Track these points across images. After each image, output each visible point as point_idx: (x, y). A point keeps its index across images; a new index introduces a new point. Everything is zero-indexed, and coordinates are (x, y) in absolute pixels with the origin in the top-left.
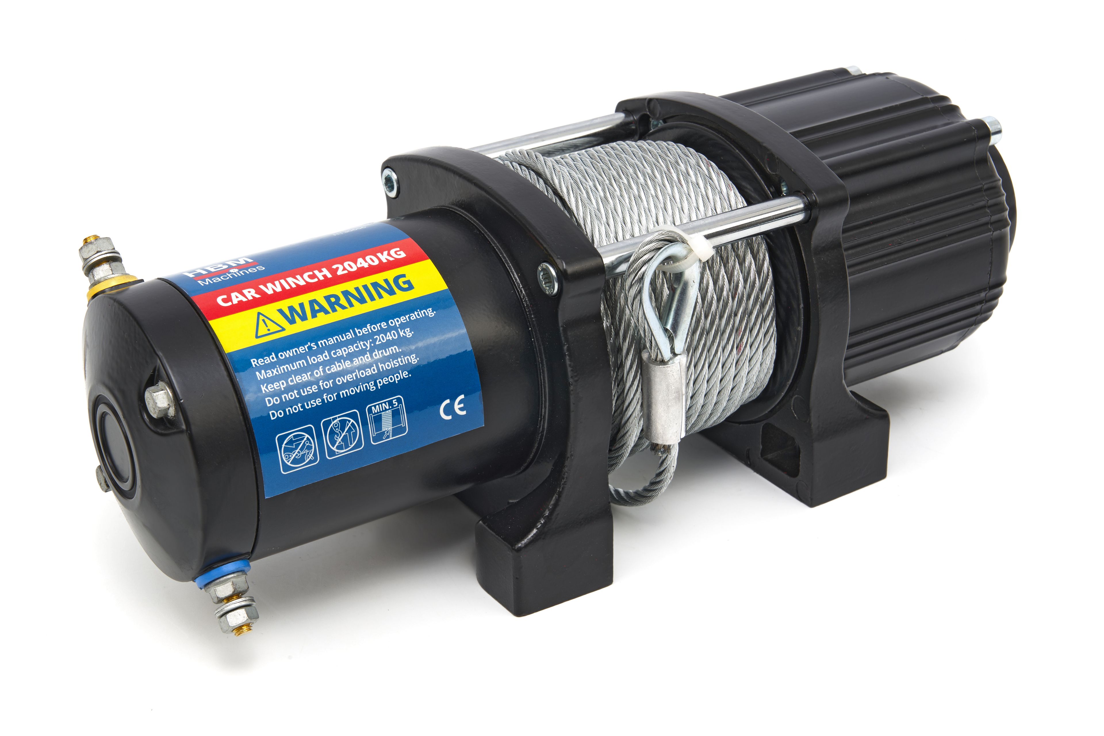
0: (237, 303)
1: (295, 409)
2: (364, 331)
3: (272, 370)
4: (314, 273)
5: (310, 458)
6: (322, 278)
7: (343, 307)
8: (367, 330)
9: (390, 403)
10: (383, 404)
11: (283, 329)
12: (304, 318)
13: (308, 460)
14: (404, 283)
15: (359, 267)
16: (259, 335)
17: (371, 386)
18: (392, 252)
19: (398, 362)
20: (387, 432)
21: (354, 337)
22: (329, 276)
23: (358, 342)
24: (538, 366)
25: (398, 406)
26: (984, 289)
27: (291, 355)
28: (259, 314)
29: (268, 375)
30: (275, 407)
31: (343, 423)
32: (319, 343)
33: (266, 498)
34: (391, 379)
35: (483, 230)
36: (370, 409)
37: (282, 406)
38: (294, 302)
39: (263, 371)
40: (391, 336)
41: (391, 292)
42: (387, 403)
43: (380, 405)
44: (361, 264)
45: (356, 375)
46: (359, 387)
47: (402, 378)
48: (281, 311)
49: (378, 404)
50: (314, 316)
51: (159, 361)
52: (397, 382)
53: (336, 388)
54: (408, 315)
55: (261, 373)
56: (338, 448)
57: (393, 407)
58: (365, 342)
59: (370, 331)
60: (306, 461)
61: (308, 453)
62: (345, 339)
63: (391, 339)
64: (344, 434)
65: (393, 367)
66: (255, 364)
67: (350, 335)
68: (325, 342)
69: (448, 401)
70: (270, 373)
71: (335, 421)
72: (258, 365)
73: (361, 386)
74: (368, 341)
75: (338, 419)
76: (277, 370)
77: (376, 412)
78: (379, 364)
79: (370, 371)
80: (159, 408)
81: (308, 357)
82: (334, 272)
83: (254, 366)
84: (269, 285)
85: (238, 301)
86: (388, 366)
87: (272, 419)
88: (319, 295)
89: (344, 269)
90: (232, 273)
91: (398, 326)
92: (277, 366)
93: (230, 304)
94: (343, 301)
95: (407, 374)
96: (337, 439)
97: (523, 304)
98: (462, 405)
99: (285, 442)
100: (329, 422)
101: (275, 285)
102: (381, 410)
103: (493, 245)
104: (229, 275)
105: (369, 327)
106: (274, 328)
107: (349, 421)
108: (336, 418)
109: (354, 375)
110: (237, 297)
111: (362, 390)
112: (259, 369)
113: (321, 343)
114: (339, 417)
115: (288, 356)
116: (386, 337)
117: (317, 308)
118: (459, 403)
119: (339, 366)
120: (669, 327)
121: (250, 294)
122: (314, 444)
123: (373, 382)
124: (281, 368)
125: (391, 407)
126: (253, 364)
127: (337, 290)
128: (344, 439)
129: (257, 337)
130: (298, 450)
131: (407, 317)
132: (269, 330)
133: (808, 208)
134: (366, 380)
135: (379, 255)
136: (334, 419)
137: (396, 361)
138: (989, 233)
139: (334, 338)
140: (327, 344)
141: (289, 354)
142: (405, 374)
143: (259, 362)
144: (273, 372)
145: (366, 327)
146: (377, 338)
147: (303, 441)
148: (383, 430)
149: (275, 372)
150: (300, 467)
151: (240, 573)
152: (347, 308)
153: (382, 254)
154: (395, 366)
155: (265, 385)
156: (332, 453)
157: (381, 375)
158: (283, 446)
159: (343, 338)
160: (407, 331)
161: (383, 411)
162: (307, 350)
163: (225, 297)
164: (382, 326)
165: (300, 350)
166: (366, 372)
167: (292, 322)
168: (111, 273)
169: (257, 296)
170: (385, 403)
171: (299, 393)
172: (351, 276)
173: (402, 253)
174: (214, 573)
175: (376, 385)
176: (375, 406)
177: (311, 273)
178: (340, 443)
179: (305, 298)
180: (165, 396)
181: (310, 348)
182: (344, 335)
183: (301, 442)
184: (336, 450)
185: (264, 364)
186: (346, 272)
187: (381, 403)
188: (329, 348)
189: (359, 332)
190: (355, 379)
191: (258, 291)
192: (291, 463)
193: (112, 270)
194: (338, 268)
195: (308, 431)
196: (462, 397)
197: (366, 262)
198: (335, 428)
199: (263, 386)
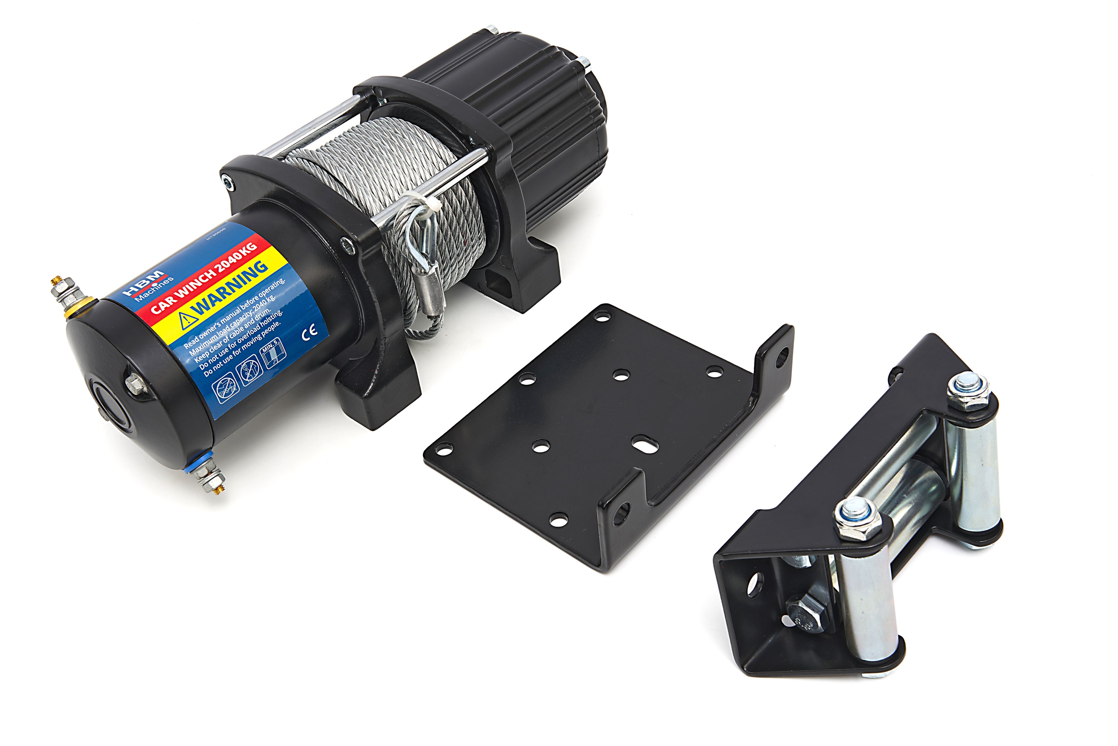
0: (164, 309)
1: (219, 366)
2: (246, 305)
3: (198, 347)
4: (204, 275)
5: (234, 390)
6: (211, 278)
7: (229, 294)
8: (247, 304)
9: (273, 343)
10: (269, 346)
11: (198, 319)
12: (208, 308)
13: (234, 391)
14: (261, 267)
15: (231, 263)
16: (184, 328)
17: (259, 337)
18: (248, 246)
19: (271, 318)
20: (275, 360)
21: (241, 311)
22: (215, 275)
23: (244, 314)
24: (352, 292)
25: (277, 343)
26: (597, 161)
27: (207, 334)
28: (180, 313)
29: (196, 351)
30: (207, 369)
31: (248, 364)
32: (221, 321)
33: (215, 420)
34: (270, 329)
35: (299, 216)
36: (262, 351)
37: (210, 367)
38: (199, 299)
39: (193, 350)
40: (263, 303)
41: (256, 276)
42: (271, 344)
43: (267, 347)
44: (231, 260)
45: (249, 334)
46: (252, 340)
47: (276, 327)
48: (192, 308)
49: (266, 347)
50: (213, 305)
51: (128, 362)
52: (273, 330)
53: (239, 346)
54: (269, 287)
55: (192, 352)
56: (249, 379)
57: (275, 345)
58: (248, 313)
59: (250, 305)
60: (233, 393)
61: (233, 388)
62: (236, 314)
63: (263, 306)
64: (251, 370)
65: (269, 322)
66: (187, 347)
67: (238, 311)
68: (225, 320)
69: (305, 330)
70: (198, 349)
71: (244, 365)
72: (189, 347)
73: (253, 340)
74: (250, 311)
75: (245, 363)
76: (201, 346)
77: (266, 351)
78: (260, 323)
79: (256, 329)
80: (137, 390)
81: (217, 332)
82: (216, 271)
83: (187, 349)
84: (180, 291)
85: (165, 308)
86: (266, 322)
87: (207, 376)
88: (212, 290)
89: (222, 267)
90: (154, 287)
91: (265, 296)
92: (201, 344)
93: (160, 311)
94: (228, 290)
95: (278, 323)
96: (247, 374)
97: (335, 259)
98: (314, 330)
99: (218, 386)
100: (240, 366)
101: (183, 290)
102: (268, 349)
103: (307, 225)
104: (153, 289)
105: (248, 302)
106: (192, 320)
107: (252, 362)
108: (243, 363)
109: (247, 334)
110: (163, 305)
111: (255, 342)
112: (190, 349)
113: (223, 321)
114: (245, 362)
115: (205, 336)
116: (260, 305)
117: (214, 299)
118: (312, 329)
119: (237, 332)
120: (424, 252)
121: (170, 300)
122: (235, 382)
123: (259, 335)
124: (203, 344)
125: (273, 346)
126: (186, 347)
127: (222, 283)
128: (251, 373)
129: (183, 329)
130: (226, 388)
131: (269, 288)
132: (189, 322)
133: (489, 153)
134: (256, 334)
135: (240, 251)
136: (242, 364)
137: (270, 318)
138: (595, 129)
139: (229, 316)
140: (227, 321)
141: (205, 334)
142: (277, 324)
143: (189, 345)
144: (199, 349)
145: (246, 303)
146: (255, 308)
147: (228, 383)
148: (272, 359)
149: (200, 348)
150: (230, 397)
151: (209, 460)
152: (232, 294)
153: (242, 250)
154: (270, 321)
155: (197, 358)
156: (246, 383)
157: (263, 329)
158: (217, 389)
159: (235, 314)
160: (271, 297)
161: (270, 349)
162: (216, 329)
163: (156, 307)
164: (256, 299)
165: (212, 330)
166: (253, 330)
167: (201, 313)
168: (75, 300)
169: (175, 301)
170: (269, 344)
171: (218, 356)
172: (228, 271)
173: (254, 246)
174: (194, 465)
175: (261, 336)
176: (264, 348)
177: (203, 276)
178: (249, 375)
179: (205, 295)
180: (139, 382)
181: (217, 326)
182: (235, 312)
183: (227, 384)
184: (248, 380)
185: (192, 345)
186: (224, 269)
187: (267, 345)
188: (228, 323)
189: (243, 307)
190: (248, 336)
191: (175, 297)
192: (224, 397)
193: (75, 297)
194: (218, 267)
195: (230, 376)
196: (313, 325)
197: (234, 258)
198: (244, 369)
199: (196, 359)
